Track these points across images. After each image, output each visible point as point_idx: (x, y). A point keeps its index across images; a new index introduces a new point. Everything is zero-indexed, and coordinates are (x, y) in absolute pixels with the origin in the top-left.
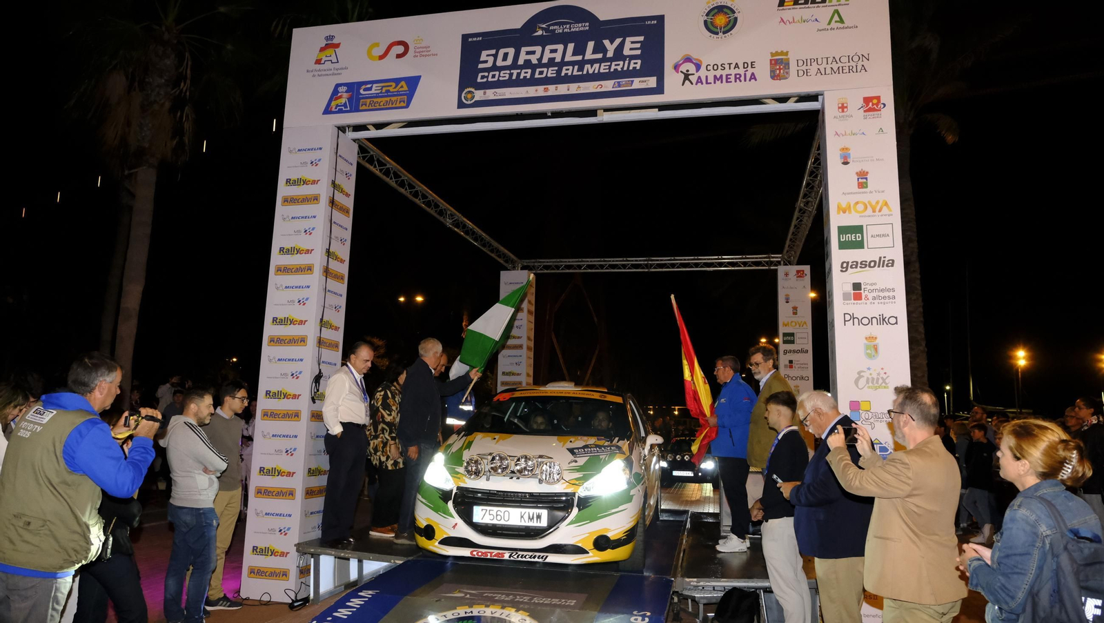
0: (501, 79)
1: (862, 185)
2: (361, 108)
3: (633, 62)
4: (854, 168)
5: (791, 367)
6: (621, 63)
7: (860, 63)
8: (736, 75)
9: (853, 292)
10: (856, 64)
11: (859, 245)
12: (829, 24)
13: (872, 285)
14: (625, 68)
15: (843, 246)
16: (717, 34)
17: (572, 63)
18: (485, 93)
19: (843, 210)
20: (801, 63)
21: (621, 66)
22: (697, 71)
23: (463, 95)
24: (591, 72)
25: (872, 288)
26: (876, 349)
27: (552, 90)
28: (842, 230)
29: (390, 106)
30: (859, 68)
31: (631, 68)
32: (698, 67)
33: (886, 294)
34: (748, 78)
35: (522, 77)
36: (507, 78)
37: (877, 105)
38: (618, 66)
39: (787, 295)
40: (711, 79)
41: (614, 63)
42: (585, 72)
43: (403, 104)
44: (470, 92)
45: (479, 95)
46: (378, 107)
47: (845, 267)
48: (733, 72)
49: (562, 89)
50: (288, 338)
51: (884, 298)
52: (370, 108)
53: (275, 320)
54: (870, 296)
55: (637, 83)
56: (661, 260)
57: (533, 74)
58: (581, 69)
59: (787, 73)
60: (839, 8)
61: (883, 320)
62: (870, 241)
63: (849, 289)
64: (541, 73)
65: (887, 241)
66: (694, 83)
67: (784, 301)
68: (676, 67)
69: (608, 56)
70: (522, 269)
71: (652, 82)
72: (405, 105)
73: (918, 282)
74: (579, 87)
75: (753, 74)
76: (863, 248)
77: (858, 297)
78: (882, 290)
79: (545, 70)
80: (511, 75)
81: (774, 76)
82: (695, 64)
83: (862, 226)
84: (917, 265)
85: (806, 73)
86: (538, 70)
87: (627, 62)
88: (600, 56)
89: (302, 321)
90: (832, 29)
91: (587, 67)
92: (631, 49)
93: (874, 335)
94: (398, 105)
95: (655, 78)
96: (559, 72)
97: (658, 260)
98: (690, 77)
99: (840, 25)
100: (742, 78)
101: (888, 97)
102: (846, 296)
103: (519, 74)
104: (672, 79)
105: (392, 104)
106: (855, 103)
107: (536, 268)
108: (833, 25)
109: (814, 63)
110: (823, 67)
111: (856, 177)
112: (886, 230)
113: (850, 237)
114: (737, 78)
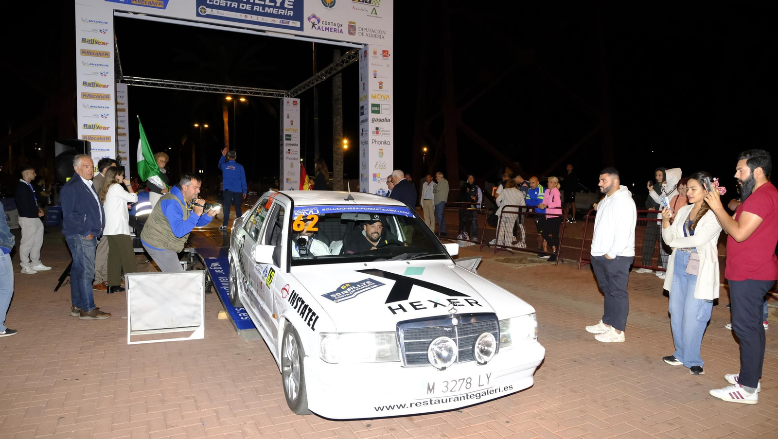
0: (221, 4)
1: (381, 88)
2: (132, 2)
3: (289, 11)
4: (378, 80)
5: (289, 153)
6: (284, 11)
8: (334, 29)
9: (376, 131)
10: (379, 35)
11: (378, 112)
12: (371, 14)
13: (382, 128)
14: (286, 14)
15: (373, 112)
16: (327, 6)
17: (259, 5)
18: (212, 11)
19: (374, 97)
20: (360, 29)
22: (318, 23)
23: (199, 9)
24: (269, 12)
25: (383, 130)
26: (382, 154)
27: (249, 17)
28: (373, 105)
29: (153, 5)
30: (382, 36)
31: (288, 15)
32: (319, 21)
33: (387, 133)
34: (339, 32)
35: (232, 6)
36: (224, 5)
37: (387, 54)
38: (282, 12)
39: (288, 114)
40: (324, 29)
41: (280, 10)
42: (266, 11)
43: (161, 6)
44: (203, 8)
45: (209, 11)
46: (144, 4)
47: (373, 121)
48: (334, 27)
49: (254, 18)
50: (97, 137)
52: (139, 3)
53: (85, 126)
54: (381, 133)
55: (291, 23)
56: (216, 87)
57: (239, 6)
58: (263, 9)
59: (355, 32)
60: (376, 8)
61: (385, 143)
62: (382, 111)
63: (374, 129)
64: (243, 6)
65: (388, 112)
66: (317, 28)
67: (287, 117)
68: (309, 19)
69: (277, 5)
71: (298, 24)
72: (163, 7)
73: (341, 110)
74: (263, 19)
75: (341, 30)
76: (379, 113)
77: (377, 133)
78: (385, 131)
79: (245, 5)
80: (227, 4)
81: (350, 33)
82: (317, 19)
83: (379, 105)
85: (362, 34)
86: (241, 4)
87: (286, 11)
88: (273, 4)
89: (106, 128)
90: (373, 16)
91: (267, 9)
92: (288, 5)
93: (382, 148)
94: (158, 6)
95: (300, 22)
96: (252, 8)
97: (214, 86)
98: (315, 25)
99: (375, 15)
100: (337, 31)
101: (391, 52)
102: (373, 132)
103: (231, 4)
104: (307, 24)
105: (154, 5)
106: (380, 52)
107: (130, 82)
108: (373, 14)
109: (365, 31)
110: (368, 33)
111: (378, 84)
112: (388, 107)
113: (375, 109)
114: (335, 30)
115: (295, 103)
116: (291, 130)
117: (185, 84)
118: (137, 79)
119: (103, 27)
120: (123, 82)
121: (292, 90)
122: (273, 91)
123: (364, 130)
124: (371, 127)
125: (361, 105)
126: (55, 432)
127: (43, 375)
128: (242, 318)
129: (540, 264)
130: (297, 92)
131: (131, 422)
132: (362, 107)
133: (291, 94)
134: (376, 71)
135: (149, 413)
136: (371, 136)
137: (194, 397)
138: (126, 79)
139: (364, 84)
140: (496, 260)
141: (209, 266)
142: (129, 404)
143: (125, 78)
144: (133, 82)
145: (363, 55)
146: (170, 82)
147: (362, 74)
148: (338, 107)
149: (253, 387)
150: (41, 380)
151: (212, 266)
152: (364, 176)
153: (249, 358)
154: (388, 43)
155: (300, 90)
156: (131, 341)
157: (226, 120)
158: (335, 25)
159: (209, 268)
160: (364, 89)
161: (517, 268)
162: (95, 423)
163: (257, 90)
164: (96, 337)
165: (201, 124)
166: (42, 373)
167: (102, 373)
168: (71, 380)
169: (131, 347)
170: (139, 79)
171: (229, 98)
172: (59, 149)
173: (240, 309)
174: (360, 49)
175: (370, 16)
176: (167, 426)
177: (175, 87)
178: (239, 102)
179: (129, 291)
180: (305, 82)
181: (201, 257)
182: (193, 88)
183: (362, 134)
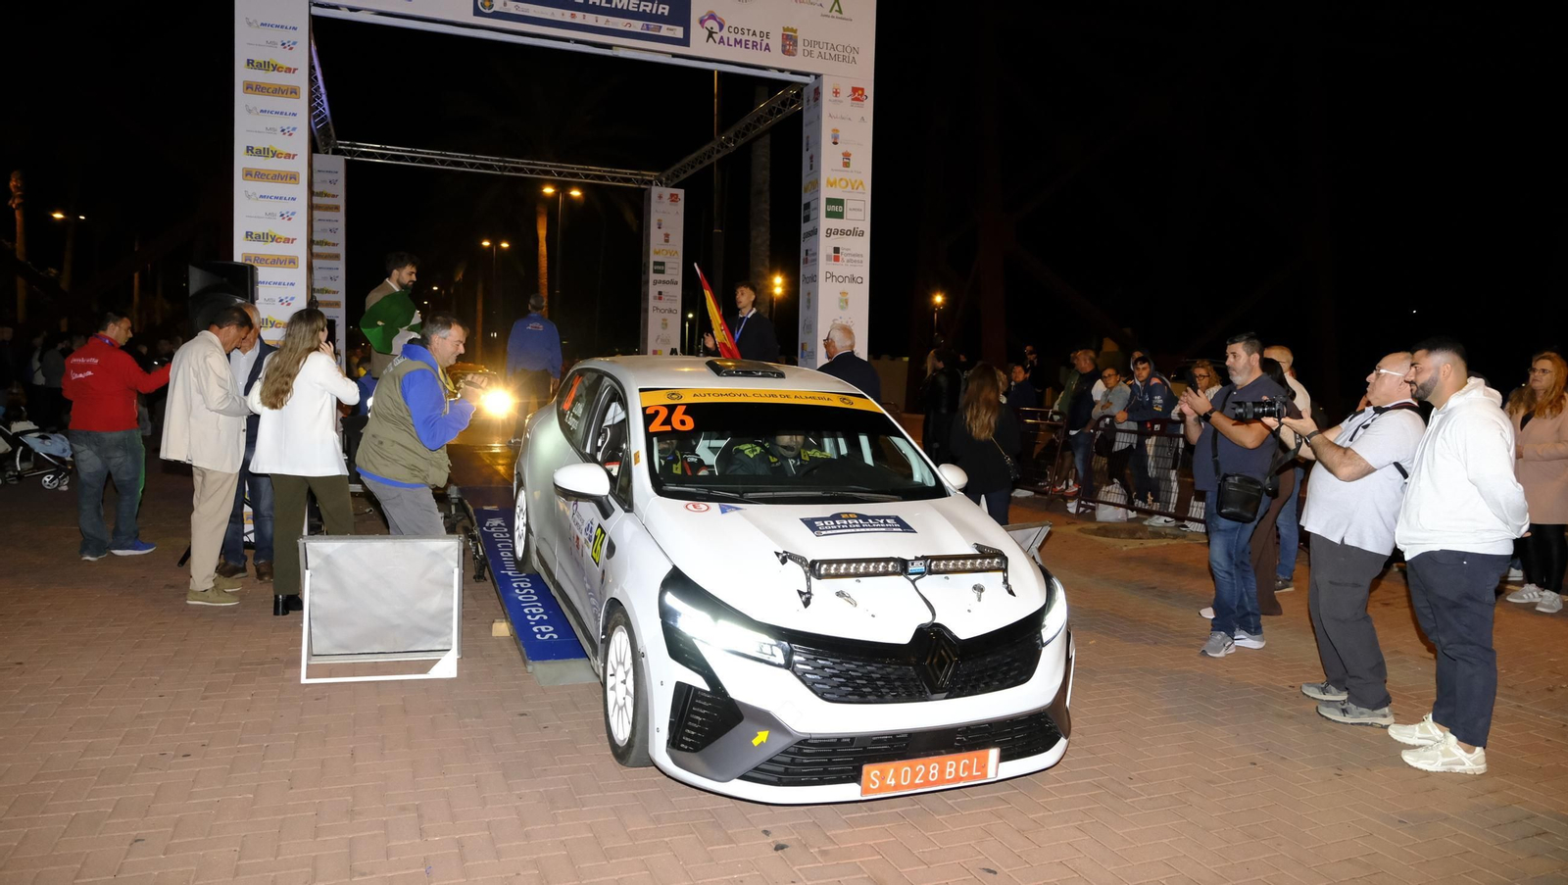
1: (846, 165)
3: (661, 6)
4: (841, 148)
5: (660, 298)
6: (650, 5)
7: (852, 55)
8: (753, 42)
9: (833, 255)
10: (846, 54)
11: (840, 215)
12: (831, 11)
13: (847, 249)
14: (654, 12)
15: (830, 215)
18: (505, 4)
19: (831, 184)
20: (806, 44)
21: (650, 8)
22: (721, 30)
23: (480, 1)
24: (619, 7)
25: (847, 252)
26: (847, 303)
27: (580, 18)
28: (830, 201)
30: (851, 58)
31: (659, 13)
32: (721, 27)
33: (857, 258)
34: (763, 48)
37: (862, 95)
38: (646, 6)
39: (660, 220)
40: (732, 42)
41: (643, 3)
42: (613, 6)
45: (499, 5)
47: (829, 233)
48: (752, 38)
49: (590, 19)
50: (271, 258)
51: (855, 261)
53: (249, 235)
54: (846, 258)
55: (665, 30)
56: (518, 163)
59: (796, 50)
61: (853, 279)
62: (848, 214)
63: (831, 251)
65: (860, 215)
66: (717, 42)
67: (657, 227)
68: (702, 22)
70: (334, 153)
71: (678, 32)
73: (768, 213)
74: (607, 21)
75: (767, 45)
76: (842, 218)
77: (837, 259)
78: (854, 255)
81: (785, 52)
82: (719, 23)
83: (843, 200)
84: (768, 195)
85: (810, 53)
87: (655, 5)
89: (289, 239)
90: (833, 16)
93: (846, 291)
95: (682, 28)
97: (513, 162)
98: (714, 35)
99: (840, 15)
100: (759, 47)
101: (870, 91)
102: (828, 258)
104: (697, 33)
106: (846, 91)
107: (350, 153)
108: (834, 13)
109: (817, 46)
110: (823, 51)
111: (842, 157)
112: (860, 205)
113: (834, 208)
114: (754, 45)
115: (674, 198)
116: (665, 252)
117: (457, 157)
118: (363, 147)
119: (288, 36)
120: (336, 152)
121: (670, 172)
122: (631, 174)
123: (809, 252)
124: (825, 246)
125: (804, 201)
126: (119, 872)
127: (121, 743)
128: (538, 636)
129: (1175, 542)
130: (678, 176)
131: (279, 858)
132: (808, 206)
133: (667, 179)
134: (837, 130)
135: (319, 839)
136: (824, 266)
137: (418, 808)
138: (343, 147)
139: (811, 158)
140: (1080, 530)
141: (482, 524)
142: (280, 817)
143: (341, 145)
144: (355, 152)
145: (811, 98)
146: (428, 154)
147: (808, 137)
148: (762, 207)
149: (545, 791)
150: (114, 754)
151: (487, 525)
152: (808, 348)
153: (545, 725)
154: (863, 71)
155: (685, 172)
156: (307, 678)
157: (542, 233)
158: (754, 34)
159: (482, 530)
160: (811, 166)
161: (1125, 548)
162: (203, 856)
163: (600, 171)
164: (241, 664)
165: (496, 242)
166: (120, 738)
167: (240, 742)
168: (175, 757)
169: (307, 689)
170: (367, 147)
171: (549, 190)
172: (196, 280)
173: (537, 617)
174: (807, 84)
175: (826, 16)
176: (352, 872)
177: (437, 164)
178: (568, 198)
179: (308, 573)
180: (694, 155)
181: (469, 506)
182: (472, 165)
183: (806, 261)
